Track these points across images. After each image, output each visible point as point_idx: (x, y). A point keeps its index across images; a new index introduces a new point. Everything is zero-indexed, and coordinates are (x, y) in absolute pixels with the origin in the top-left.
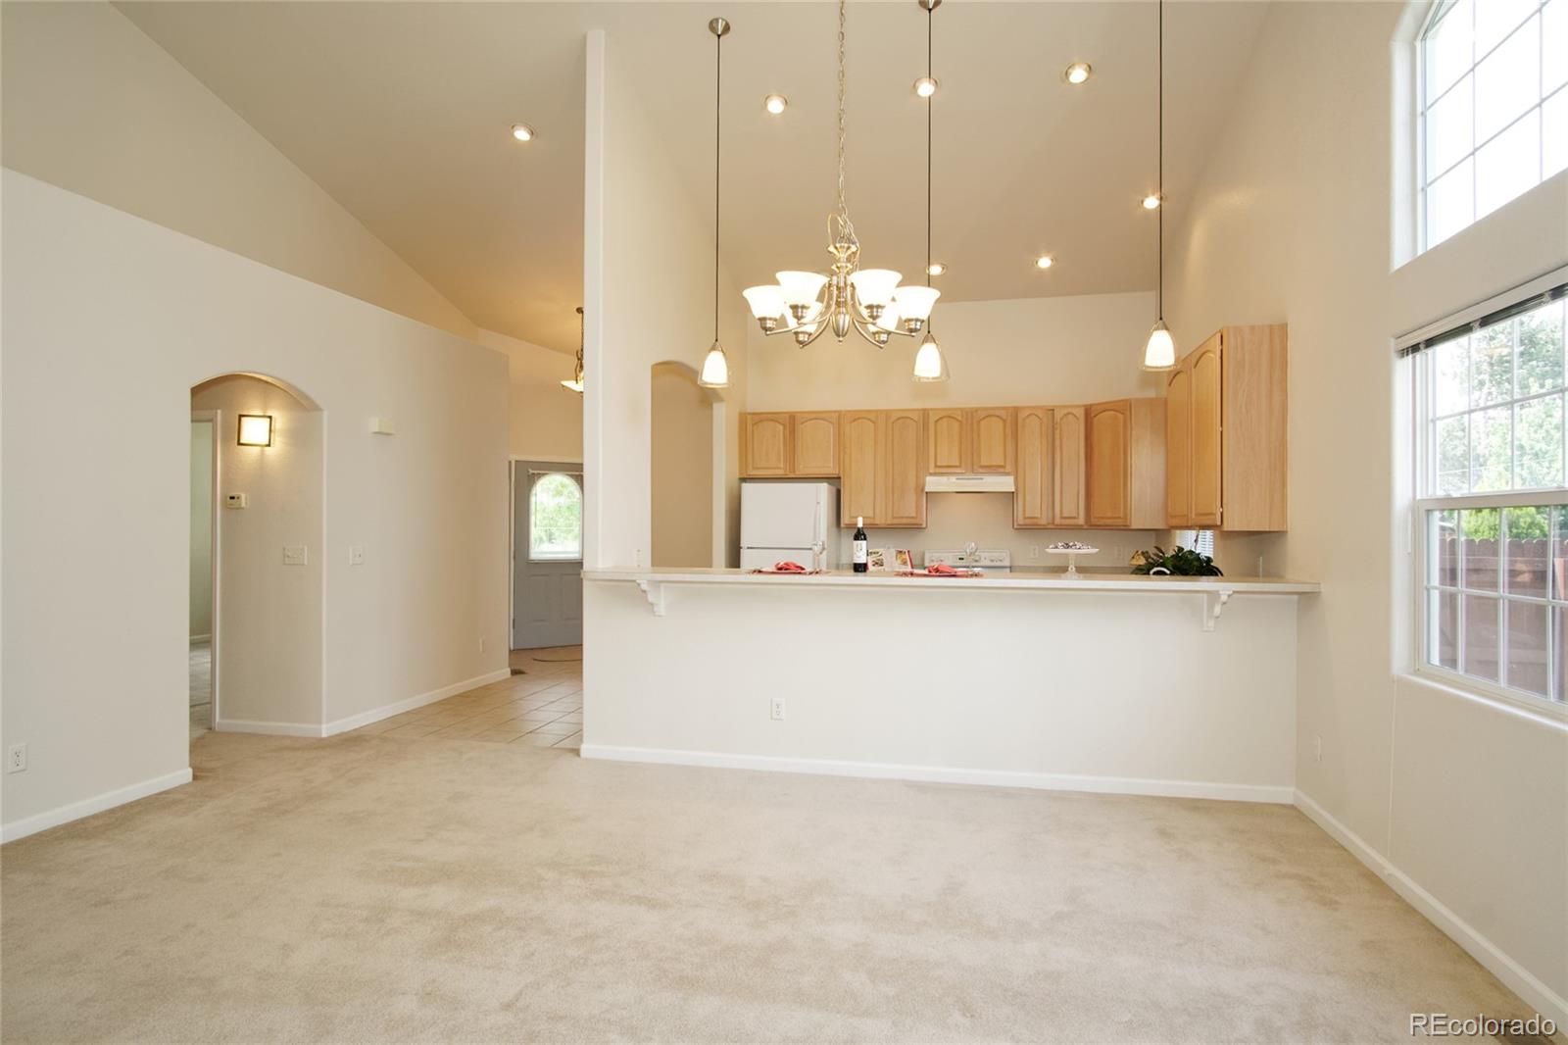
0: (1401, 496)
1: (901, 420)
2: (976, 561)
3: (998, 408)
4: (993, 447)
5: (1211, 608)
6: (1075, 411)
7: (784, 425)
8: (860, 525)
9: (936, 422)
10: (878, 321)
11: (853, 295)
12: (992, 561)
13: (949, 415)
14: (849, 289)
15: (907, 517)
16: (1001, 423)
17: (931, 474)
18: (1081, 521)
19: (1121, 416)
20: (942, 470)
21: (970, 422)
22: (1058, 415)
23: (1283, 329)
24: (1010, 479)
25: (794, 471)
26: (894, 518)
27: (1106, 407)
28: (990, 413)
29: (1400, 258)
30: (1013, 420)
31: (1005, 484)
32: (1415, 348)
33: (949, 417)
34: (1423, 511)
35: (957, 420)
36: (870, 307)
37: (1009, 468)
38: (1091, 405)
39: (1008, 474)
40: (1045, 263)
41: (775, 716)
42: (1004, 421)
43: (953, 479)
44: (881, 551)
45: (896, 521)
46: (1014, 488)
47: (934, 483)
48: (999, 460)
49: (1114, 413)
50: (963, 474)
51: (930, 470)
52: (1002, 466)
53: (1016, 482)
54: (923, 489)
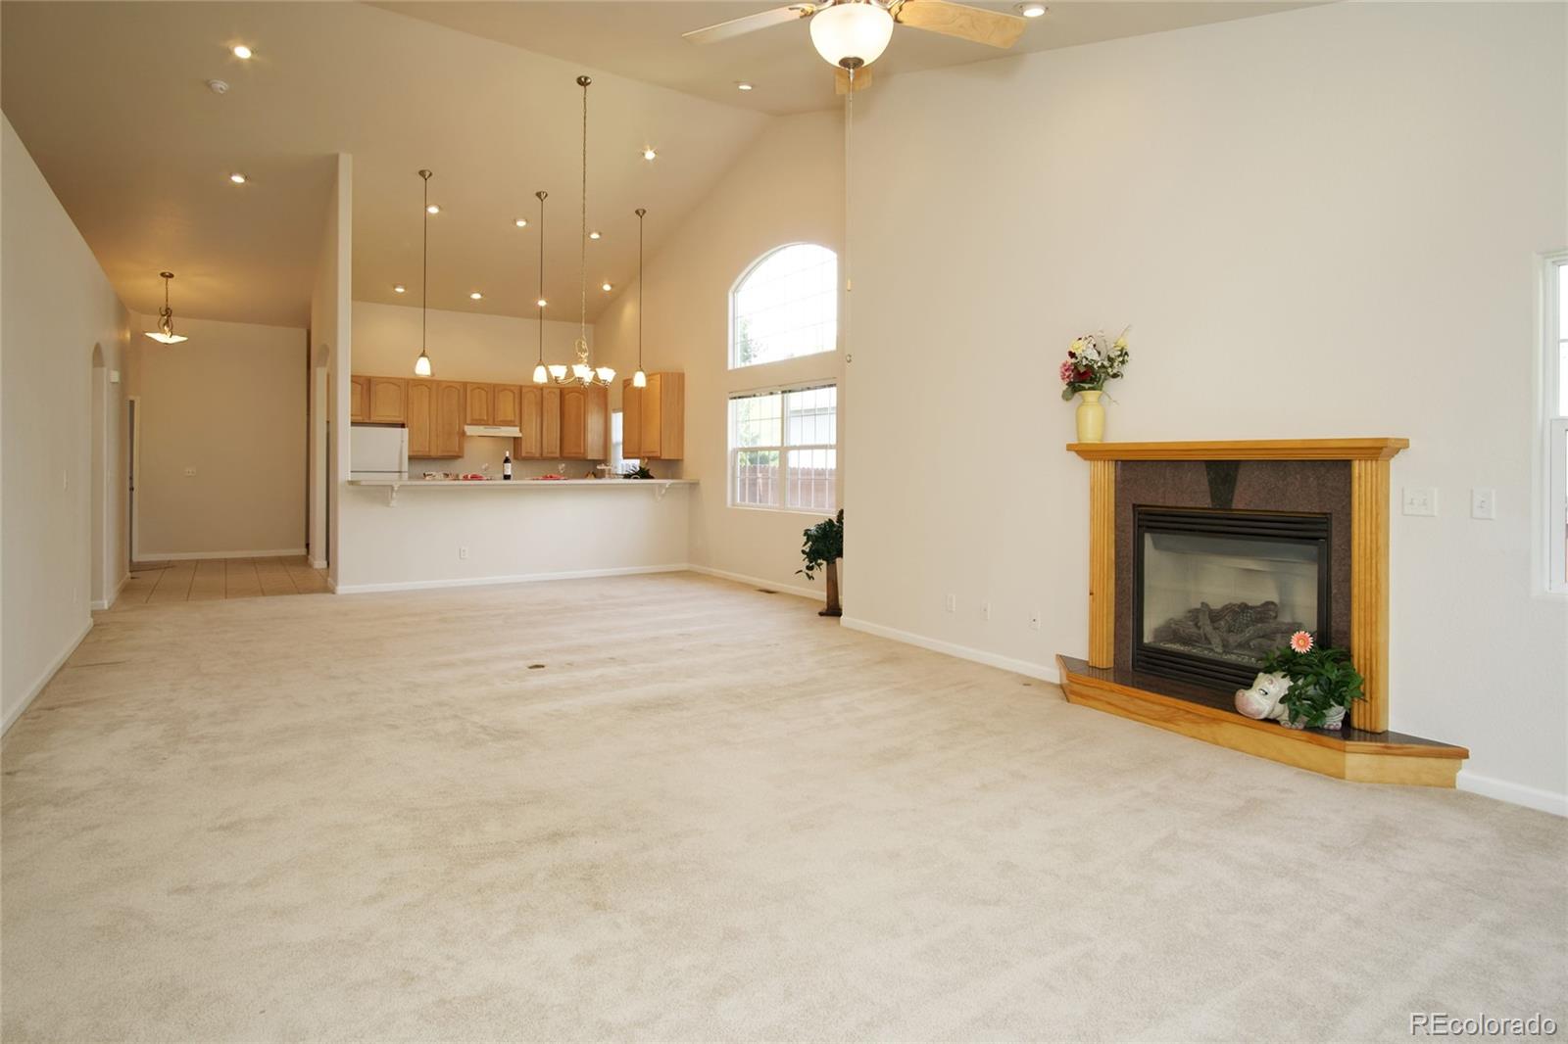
0: (731, 445)
1: (449, 388)
4: (507, 407)
5: (660, 491)
6: (554, 390)
7: (362, 385)
9: (471, 390)
13: (481, 386)
15: (453, 452)
16: (511, 394)
17: (468, 424)
18: (558, 455)
19: (582, 397)
20: (476, 423)
21: (492, 391)
22: (545, 392)
23: (681, 376)
24: (517, 429)
25: (370, 418)
26: (443, 452)
27: (571, 391)
29: (730, 367)
30: (518, 392)
31: (514, 432)
32: (735, 398)
33: (481, 388)
34: (736, 451)
35: (486, 390)
37: (517, 423)
38: (562, 388)
39: (516, 426)
42: (514, 393)
43: (482, 428)
44: (434, 473)
45: (446, 454)
46: (520, 435)
47: (470, 430)
48: (510, 417)
49: (577, 394)
50: (488, 425)
51: (468, 421)
52: (511, 421)
53: (521, 431)
54: (463, 434)
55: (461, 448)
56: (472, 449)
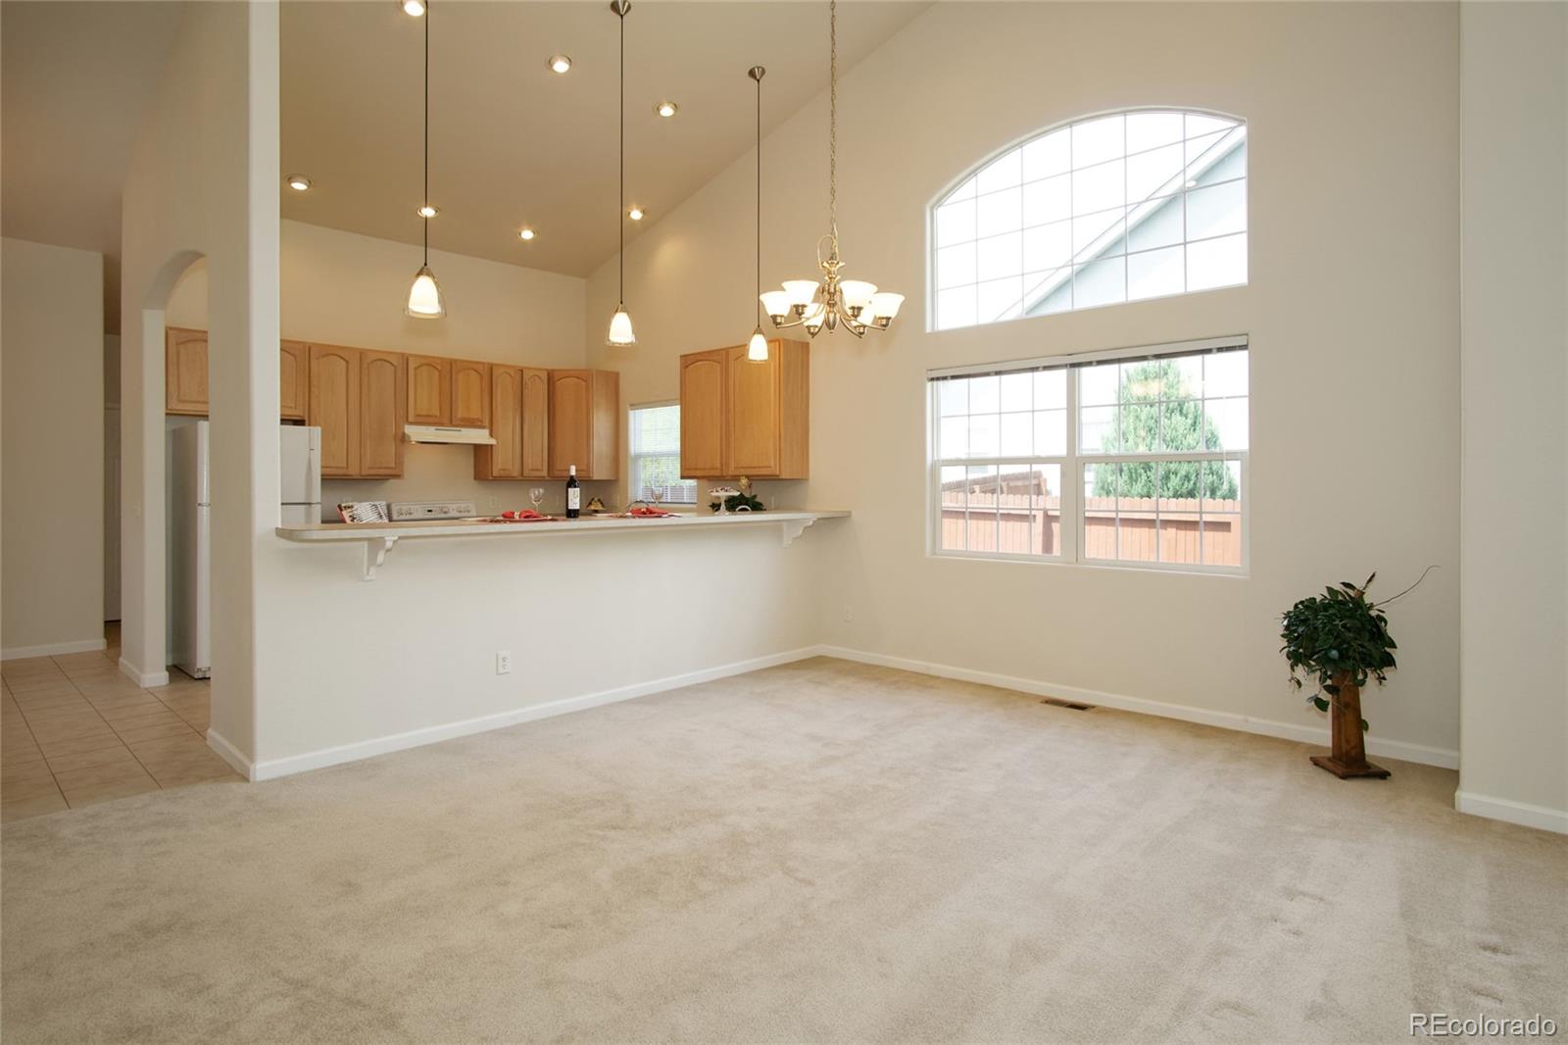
1: (379, 363)
2: (446, 512)
3: (477, 363)
4: (470, 397)
6: (540, 374)
8: (573, 472)
9: (416, 368)
10: (859, 319)
11: (841, 298)
12: (460, 512)
13: (429, 363)
14: (838, 293)
15: (385, 468)
16: (476, 377)
17: (411, 423)
18: (545, 473)
19: (584, 383)
20: (423, 420)
21: (449, 370)
22: (526, 376)
24: (486, 432)
26: (370, 468)
27: (568, 374)
28: (469, 366)
30: (489, 374)
31: (480, 436)
33: (430, 365)
35: (437, 369)
36: (853, 308)
37: (487, 423)
38: (554, 370)
39: (483, 427)
40: (527, 235)
41: (501, 670)
42: (481, 375)
43: (432, 429)
46: (492, 441)
47: (415, 433)
48: (475, 414)
49: (576, 380)
50: (442, 424)
51: (411, 419)
52: (478, 420)
53: (491, 435)
54: (403, 439)
55: (399, 459)
56: (417, 464)
